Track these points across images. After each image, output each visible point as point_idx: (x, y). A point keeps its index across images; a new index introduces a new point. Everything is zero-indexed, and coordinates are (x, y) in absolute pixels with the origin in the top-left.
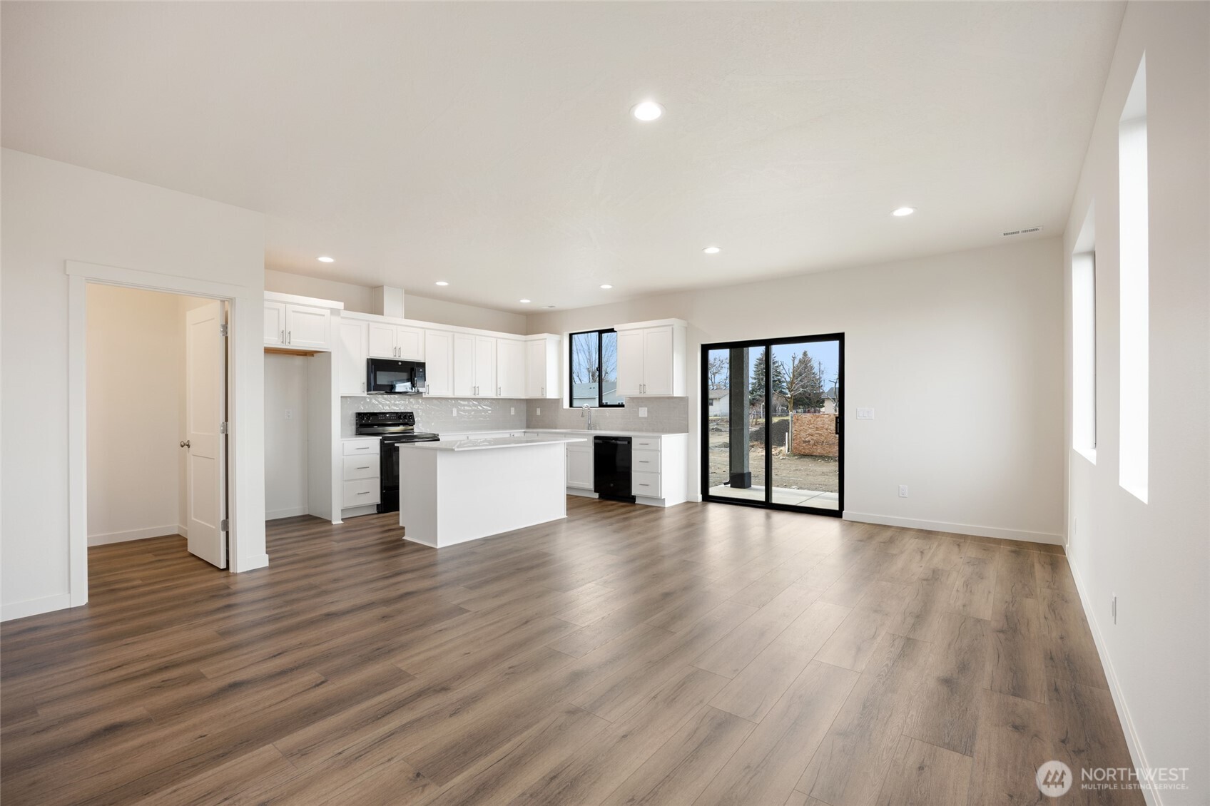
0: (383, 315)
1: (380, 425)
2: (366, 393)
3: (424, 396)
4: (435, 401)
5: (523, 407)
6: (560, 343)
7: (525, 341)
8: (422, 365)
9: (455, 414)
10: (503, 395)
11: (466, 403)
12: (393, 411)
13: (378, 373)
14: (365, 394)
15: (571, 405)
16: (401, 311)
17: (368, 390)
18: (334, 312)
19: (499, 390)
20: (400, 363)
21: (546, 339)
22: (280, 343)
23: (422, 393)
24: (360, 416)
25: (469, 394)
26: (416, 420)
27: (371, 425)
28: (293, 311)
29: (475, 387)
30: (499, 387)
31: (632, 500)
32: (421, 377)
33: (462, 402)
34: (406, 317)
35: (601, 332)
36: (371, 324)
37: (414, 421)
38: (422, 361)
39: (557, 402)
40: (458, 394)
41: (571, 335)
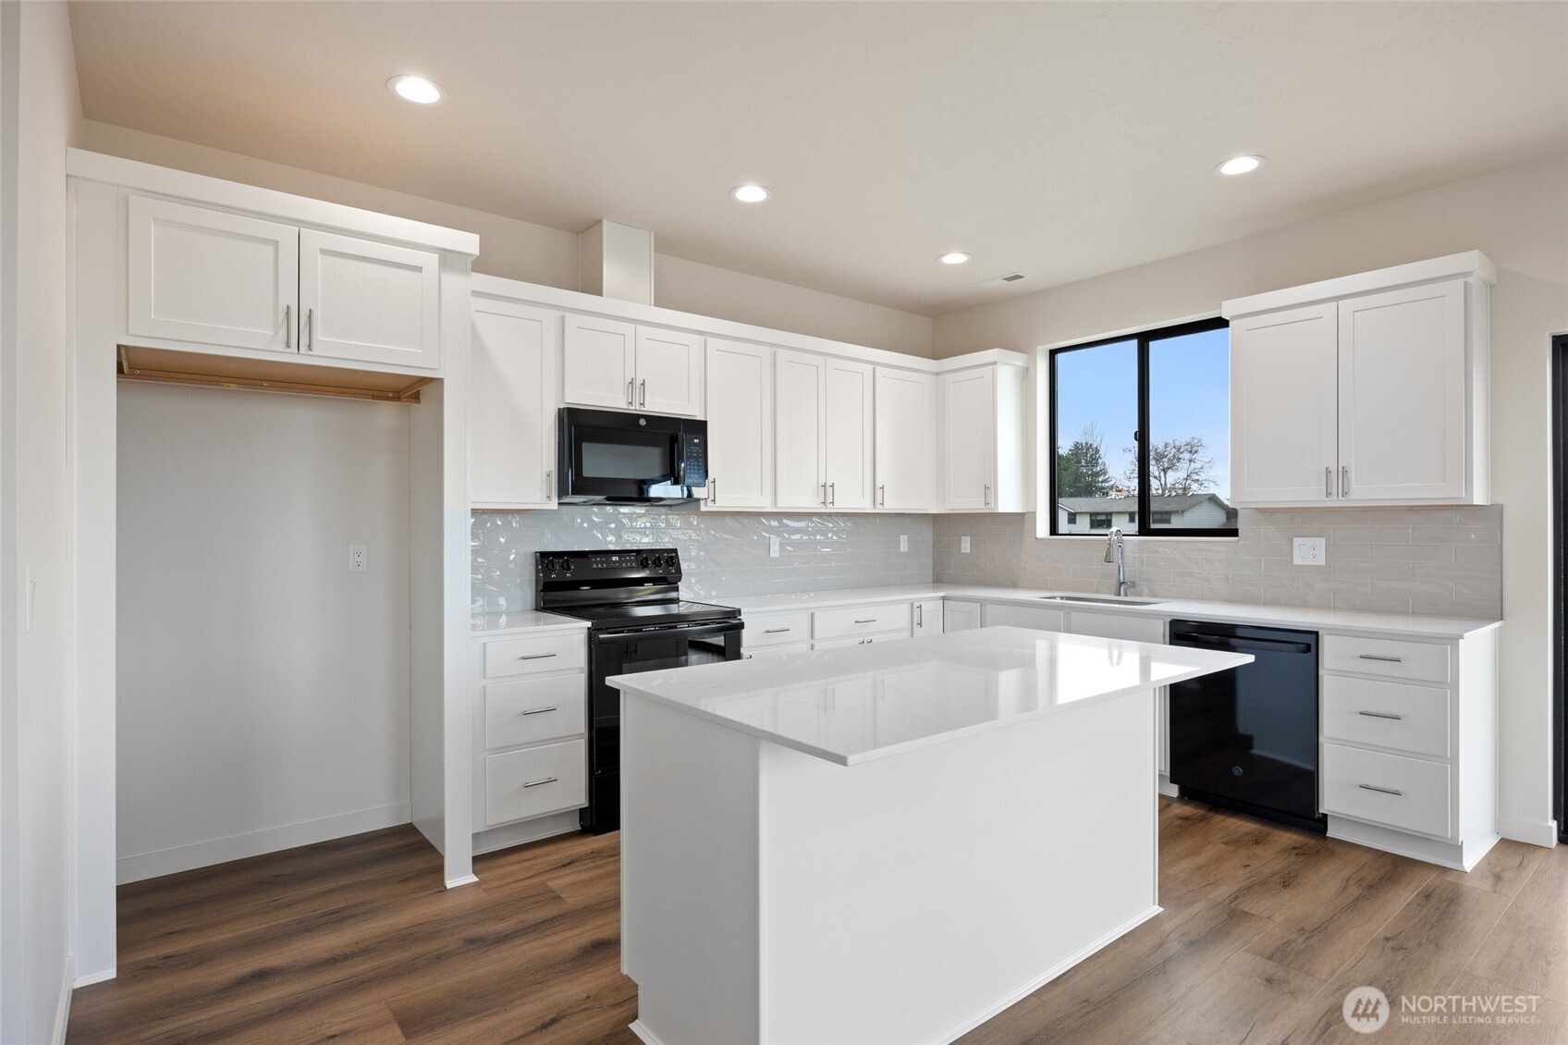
0: (601, 295)
1: (596, 584)
2: (555, 500)
3: (703, 508)
4: (730, 522)
5: (926, 533)
6: (1026, 375)
7: (937, 374)
8: (699, 428)
9: (775, 552)
10: (891, 505)
11: (802, 524)
12: (628, 547)
13: (586, 447)
14: (553, 504)
15: (1054, 530)
16: (647, 288)
17: (560, 496)
18: (448, 259)
19: (879, 492)
20: (642, 422)
21: (995, 363)
22: (280, 346)
23: (698, 500)
24: (546, 560)
25: (810, 503)
26: (684, 566)
27: (575, 585)
28: (324, 252)
29: (824, 486)
30: (879, 484)
31: (1317, 824)
32: (697, 459)
33: (792, 524)
34: (660, 301)
35: (1145, 338)
36: (569, 316)
37: (679, 571)
38: (700, 417)
39: (1020, 520)
40: (785, 504)
41: (1053, 353)
